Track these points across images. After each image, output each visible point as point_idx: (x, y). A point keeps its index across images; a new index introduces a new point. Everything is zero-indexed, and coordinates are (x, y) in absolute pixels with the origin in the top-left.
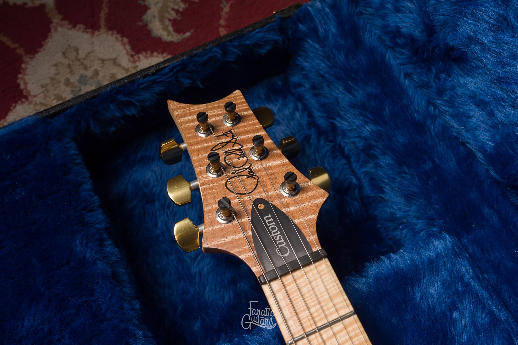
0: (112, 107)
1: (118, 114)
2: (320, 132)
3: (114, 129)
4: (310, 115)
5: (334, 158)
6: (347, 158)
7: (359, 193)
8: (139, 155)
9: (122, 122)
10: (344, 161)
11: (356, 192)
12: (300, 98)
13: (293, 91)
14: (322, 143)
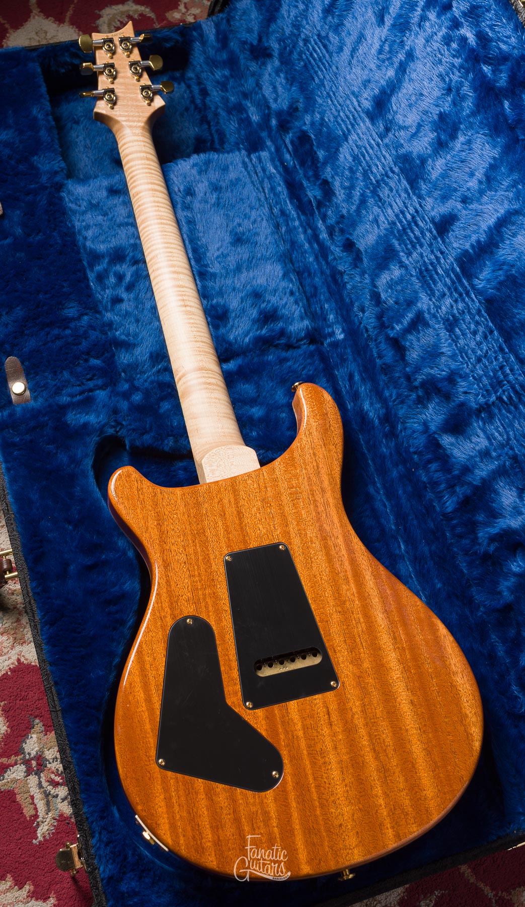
0: (66, 54)
1: (68, 60)
2: (196, 107)
3: (63, 71)
4: (193, 97)
5: (201, 124)
6: (208, 123)
7: (211, 144)
8: (75, 97)
9: (70, 67)
10: (206, 126)
11: (209, 144)
12: (189, 87)
13: (187, 81)
14: (196, 113)
